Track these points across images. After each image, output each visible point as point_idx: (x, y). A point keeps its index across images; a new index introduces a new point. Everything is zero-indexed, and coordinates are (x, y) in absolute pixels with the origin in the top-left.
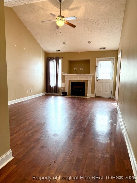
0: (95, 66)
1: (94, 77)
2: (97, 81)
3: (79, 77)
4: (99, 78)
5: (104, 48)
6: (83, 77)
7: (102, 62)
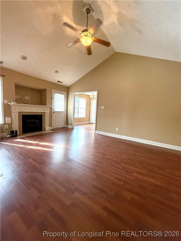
0: (52, 98)
1: (51, 109)
2: (54, 113)
3: (35, 109)
4: (56, 110)
5: (61, 82)
6: (40, 108)
7: (58, 94)
